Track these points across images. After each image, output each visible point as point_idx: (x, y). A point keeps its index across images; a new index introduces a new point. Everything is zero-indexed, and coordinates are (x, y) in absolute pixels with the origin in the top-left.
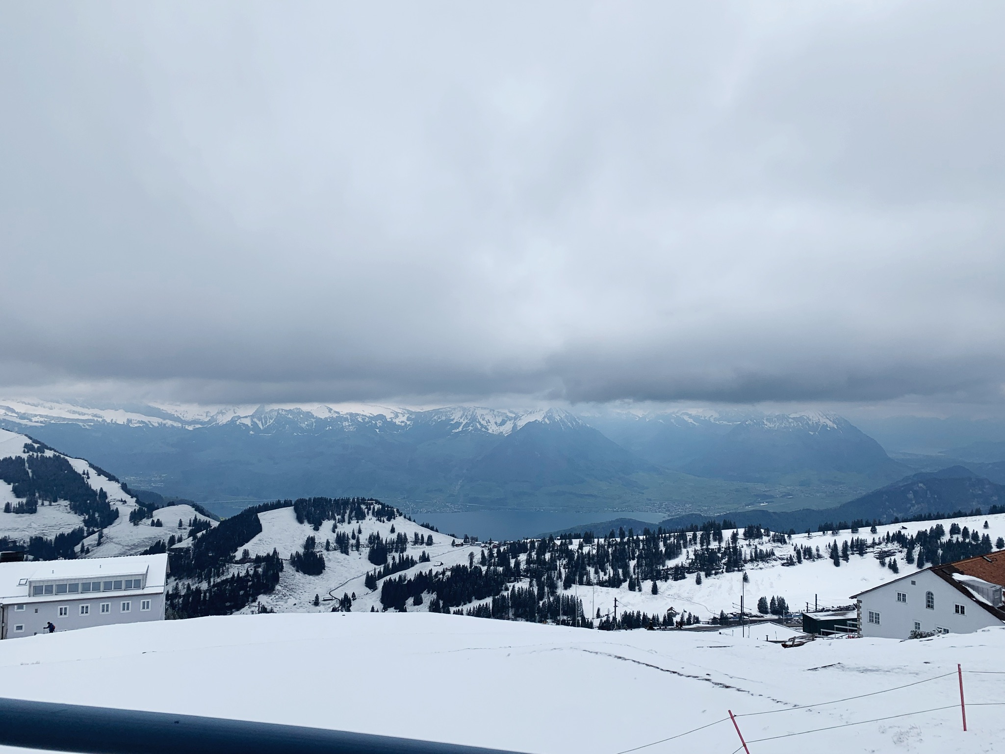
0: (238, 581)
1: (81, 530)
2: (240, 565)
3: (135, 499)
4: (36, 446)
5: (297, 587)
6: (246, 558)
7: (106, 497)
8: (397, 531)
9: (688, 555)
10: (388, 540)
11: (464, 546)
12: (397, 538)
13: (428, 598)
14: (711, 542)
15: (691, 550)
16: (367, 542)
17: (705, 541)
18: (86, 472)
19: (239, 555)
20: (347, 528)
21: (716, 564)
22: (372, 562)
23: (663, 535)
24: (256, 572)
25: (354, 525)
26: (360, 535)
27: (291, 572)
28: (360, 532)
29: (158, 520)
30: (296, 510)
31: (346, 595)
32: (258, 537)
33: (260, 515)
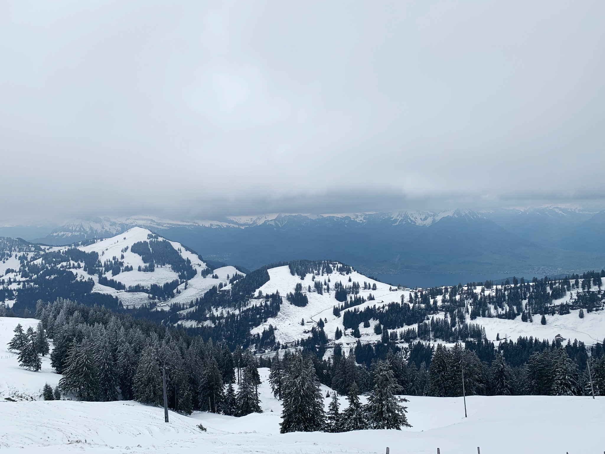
0: (256, 310)
1: (177, 281)
2: (257, 300)
3: (205, 263)
4: (154, 235)
5: (291, 314)
6: (260, 296)
7: (190, 263)
8: (352, 281)
9: (571, 296)
10: (347, 286)
11: (398, 291)
12: (353, 285)
13: (373, 323)
14: (591, 287)
15: (574, 292)
16: (334, 287)
17: (586, 286)
18: (179, 249)
19: (256, 294)
20: (321, 279)
21: (597, 303)
22: (337, 300)
23: (550, 282)
24: (266, 304)
25: (326, 277)
26: (329, 283)
27: (287, 305)
28: (329, 281)
29: (216, 275)
30: (290, 267)
31: (321, 320)
32: (267, 283)
33: (269, 271)
